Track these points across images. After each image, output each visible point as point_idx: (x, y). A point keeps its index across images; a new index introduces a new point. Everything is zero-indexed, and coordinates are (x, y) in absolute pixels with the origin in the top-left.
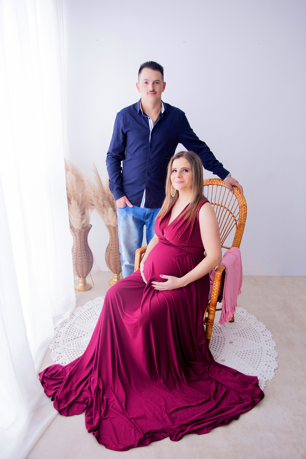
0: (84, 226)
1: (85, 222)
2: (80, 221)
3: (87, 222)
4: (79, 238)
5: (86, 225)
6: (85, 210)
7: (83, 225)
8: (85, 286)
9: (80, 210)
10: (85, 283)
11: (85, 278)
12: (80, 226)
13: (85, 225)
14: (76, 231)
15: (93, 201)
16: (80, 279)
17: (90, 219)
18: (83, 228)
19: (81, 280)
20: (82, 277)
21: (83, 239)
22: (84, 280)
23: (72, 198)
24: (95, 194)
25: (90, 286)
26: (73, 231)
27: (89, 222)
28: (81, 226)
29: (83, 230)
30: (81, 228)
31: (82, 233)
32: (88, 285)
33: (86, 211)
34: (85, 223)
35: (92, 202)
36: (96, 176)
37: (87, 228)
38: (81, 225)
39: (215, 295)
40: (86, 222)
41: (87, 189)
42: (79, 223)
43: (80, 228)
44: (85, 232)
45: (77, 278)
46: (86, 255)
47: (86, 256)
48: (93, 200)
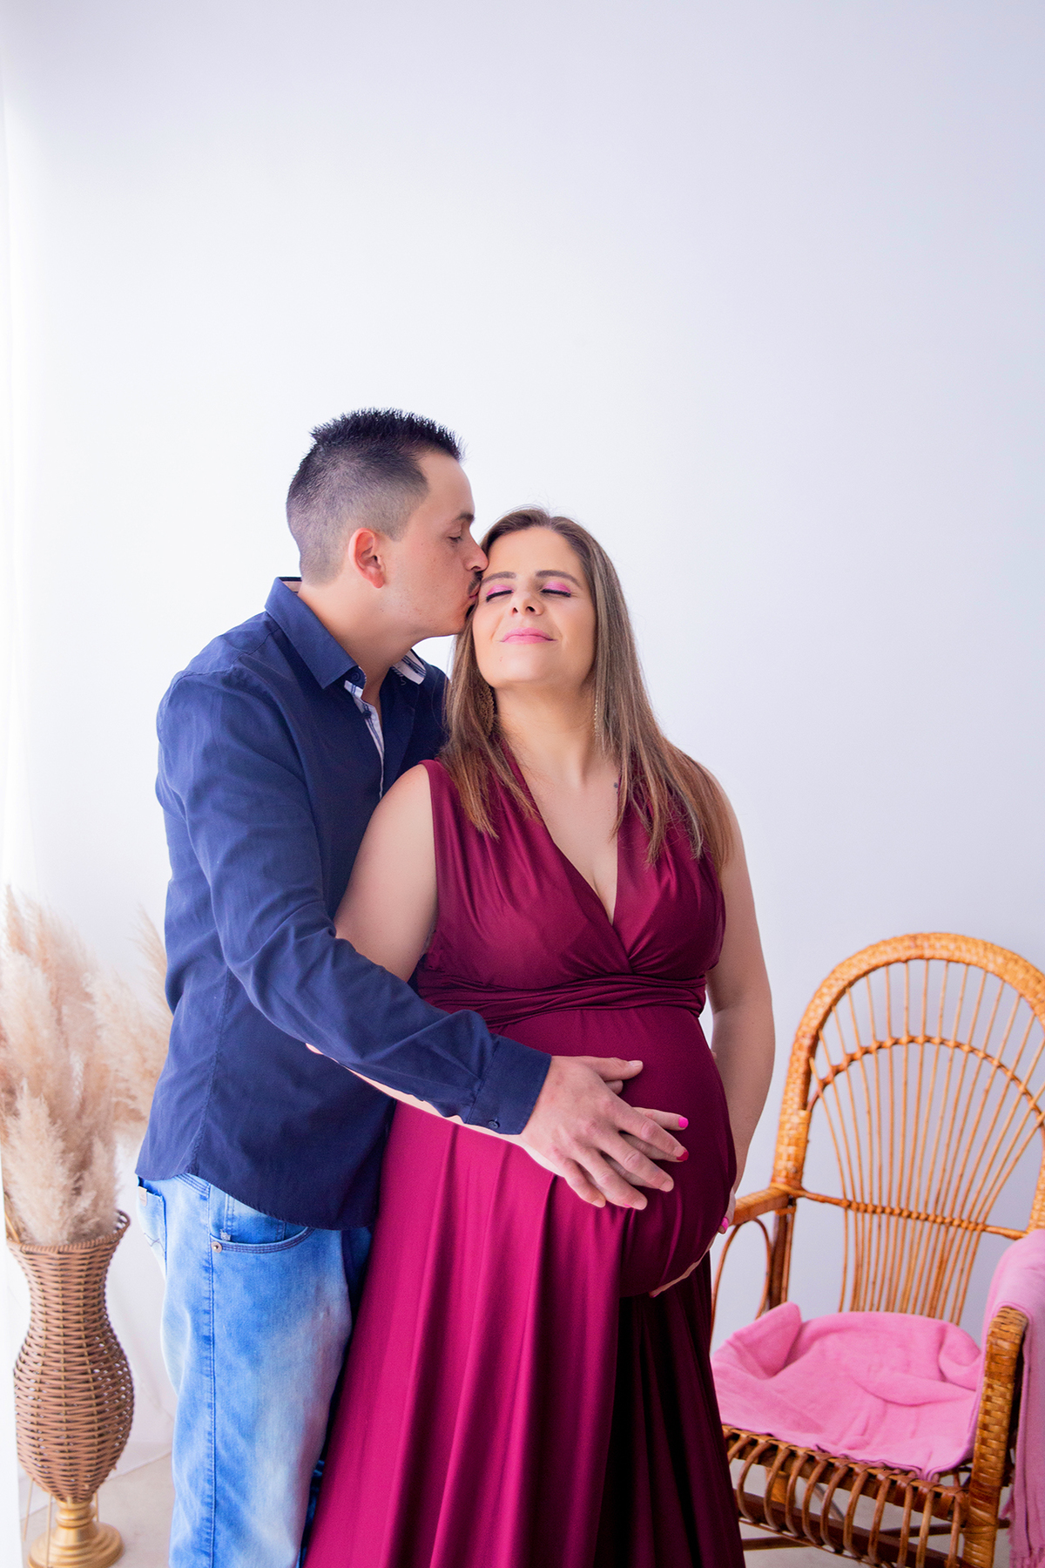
0: (87, 1227)
1: (86, 1210)
2: (60, 1204)
3: (101, 1203)
4: (57, 1289)
5: (97, 1219)
6: (90, 1145)
7: (81, 1220)
8: (86, 1545)
9: (60, 1145)
10: (86, 1529)
11: (88, 1499)
12: (62, 1228)
13: (89, 1219)
14: (43, 1252)
15: (133, 1098)
16: (62, 1504)
17: (117, 1187)
18: (77, 1237)
19: (64, 1513)
20: (69, 1499)
21: (79, 1291)
22: (81, 1513)
23: (22, 1088)
24: (145, 1061)
25: (113, 1539)
26: (28, 1253)
27: (112, 1200)
28: (66, 1227)
29: (78, 1250)
30: (65, 1235)
31: (75, 1266)
32: (106, 1536)
33: (98, 1148)
34: (90, 1213)
35: (129, 1102)
36: (154, 970)
37: (98, 1235)
38: (69, 1221)
39: (994, 1446)
40: (95, 1203)
41: (104, 1034)
42: (57, 1212)
43: (63, 1237)
44: (87, 1256)
45: (44, 1497)
46: (94, 1380)
47: (91, 1385)
48: (133, 1092)
